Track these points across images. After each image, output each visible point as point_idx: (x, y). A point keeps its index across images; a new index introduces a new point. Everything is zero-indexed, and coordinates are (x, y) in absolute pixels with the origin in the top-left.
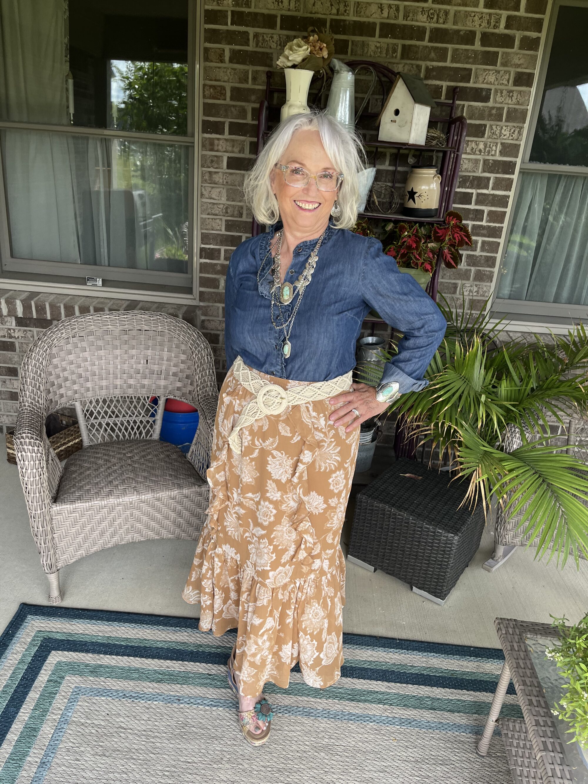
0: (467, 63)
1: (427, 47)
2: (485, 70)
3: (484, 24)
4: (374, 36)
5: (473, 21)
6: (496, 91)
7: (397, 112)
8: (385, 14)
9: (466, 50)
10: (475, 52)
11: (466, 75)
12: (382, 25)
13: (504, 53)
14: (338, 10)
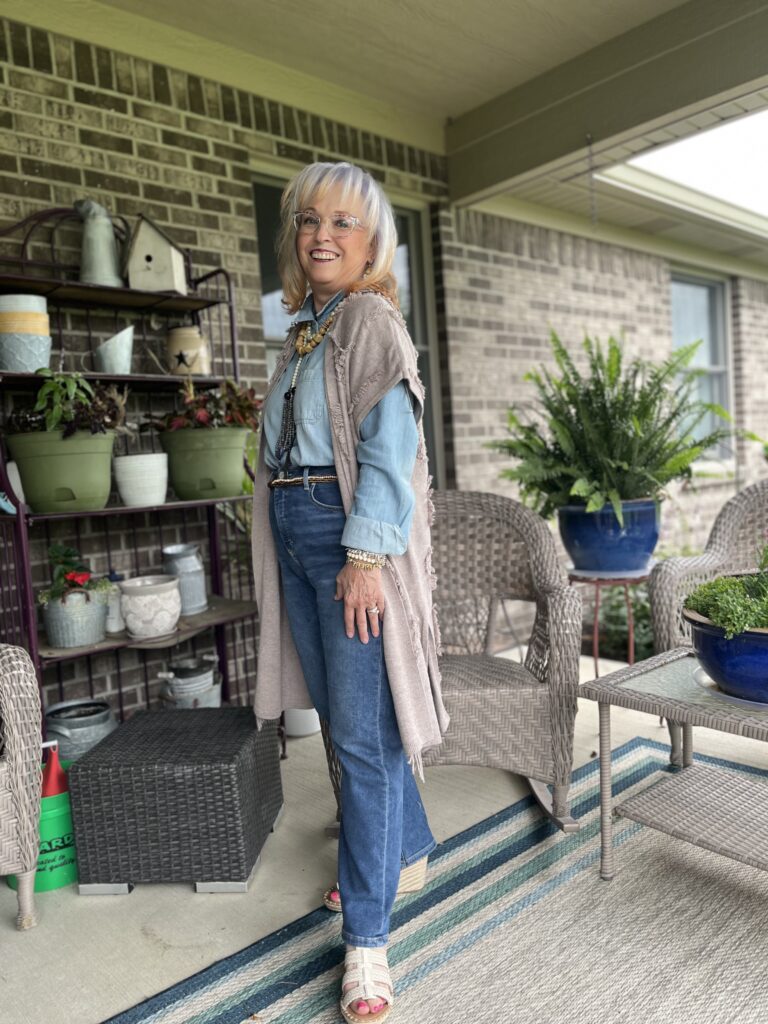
0: (191, 224)
1: (143, 204)
2: (210, 234)
3: (198, 186)
4: (79, 183)
5: (186, 182)
6: (226, 256)
7: (149, 259)
8: (88, 160)
9: (186, 212)
10: (196, 214)
11: (193, 239)
12: (88, 174)
13: (224, 219)
14: (29, 149)
